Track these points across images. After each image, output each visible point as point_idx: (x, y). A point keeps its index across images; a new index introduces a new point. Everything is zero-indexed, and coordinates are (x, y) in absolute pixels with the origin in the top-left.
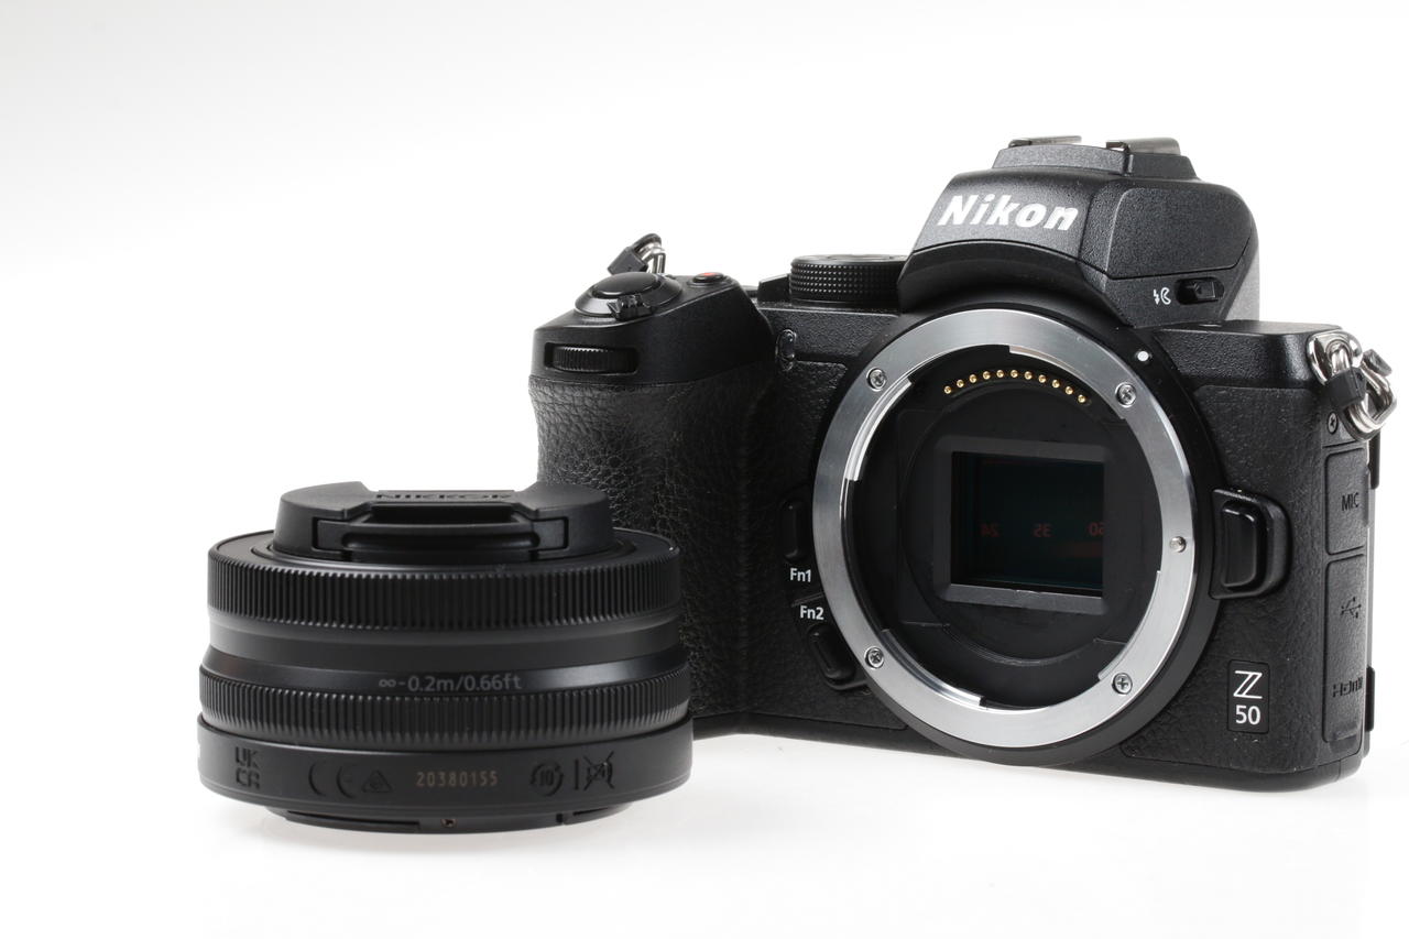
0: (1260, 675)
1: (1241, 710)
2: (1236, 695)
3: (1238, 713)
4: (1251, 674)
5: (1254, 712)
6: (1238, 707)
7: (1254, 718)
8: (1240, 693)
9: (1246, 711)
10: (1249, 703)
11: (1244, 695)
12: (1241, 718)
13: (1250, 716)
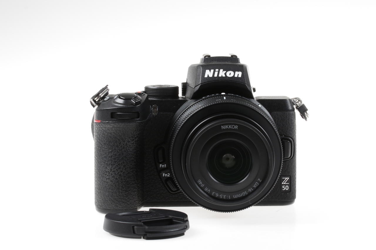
0: (288, 178)
1: (284, 187)
2: (282, 183)
3: (283, 188)
4: (286, 178)
5: (287, 187)
6: (283, 186)
7: (287, 188)
8: (284, 183)
9: (285, 187)
10: (285, 185)
11: (285, 183)
12: (284, 189)
13: (286, 188)
